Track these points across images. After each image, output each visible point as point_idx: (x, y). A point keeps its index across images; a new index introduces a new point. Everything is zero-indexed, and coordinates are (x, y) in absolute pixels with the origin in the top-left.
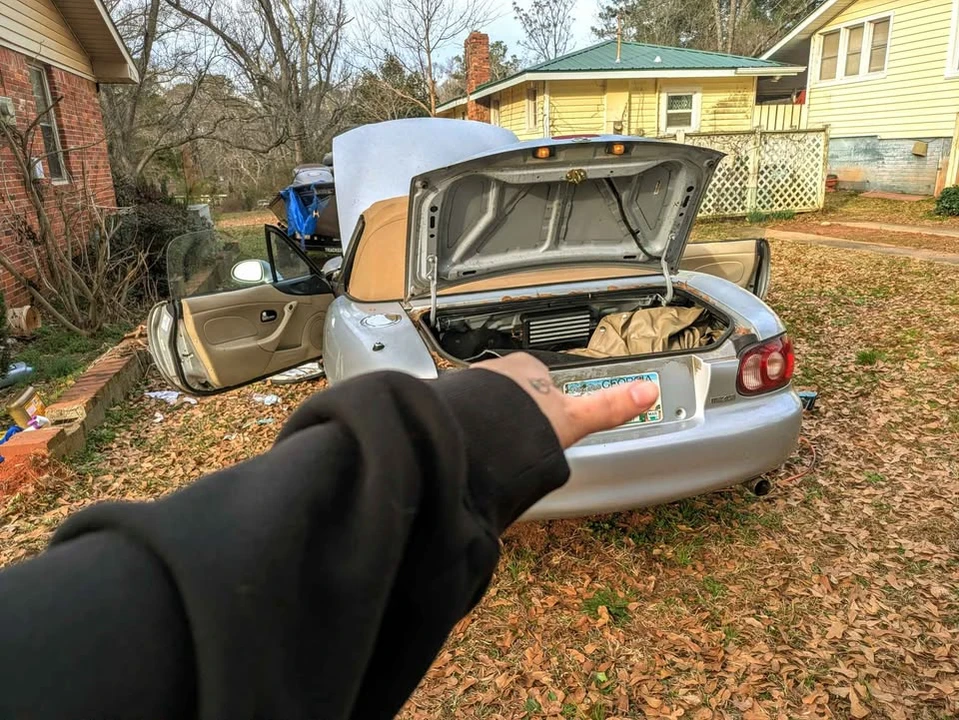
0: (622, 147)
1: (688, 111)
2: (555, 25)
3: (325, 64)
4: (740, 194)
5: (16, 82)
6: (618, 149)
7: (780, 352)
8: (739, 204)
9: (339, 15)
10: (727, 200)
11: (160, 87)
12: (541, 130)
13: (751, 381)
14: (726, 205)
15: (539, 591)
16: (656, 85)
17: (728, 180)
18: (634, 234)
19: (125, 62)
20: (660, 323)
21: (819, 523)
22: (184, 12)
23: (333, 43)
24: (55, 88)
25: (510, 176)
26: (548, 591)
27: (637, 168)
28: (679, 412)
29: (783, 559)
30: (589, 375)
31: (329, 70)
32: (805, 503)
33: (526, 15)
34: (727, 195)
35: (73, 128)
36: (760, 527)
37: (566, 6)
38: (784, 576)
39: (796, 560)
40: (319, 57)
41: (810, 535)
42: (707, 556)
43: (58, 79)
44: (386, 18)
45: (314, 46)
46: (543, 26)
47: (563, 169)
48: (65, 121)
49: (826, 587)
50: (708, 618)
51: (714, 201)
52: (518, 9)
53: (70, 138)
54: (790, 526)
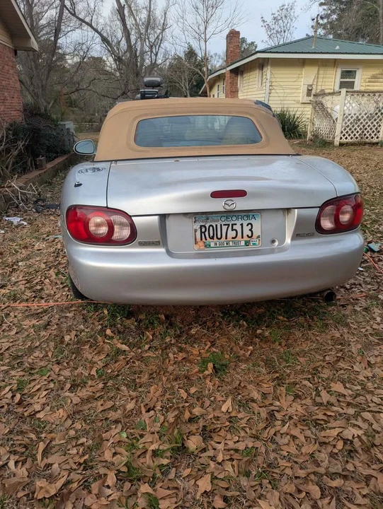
1: (353, 80)
2: (285, 32)
3: (154, 52)
4: (376, 129)
7: (352, 207)
8: (375, 135)
9: (164, 24)
10: (368, 132)
11: (66, 62)
12: (264, 88)
13: (327, 224)
14: (368, 135)
15: (175, 349)
16: (335, 63)
17: (370, 120)
19: (30, 38)
21: (372, 323)
22: (80, 19)
23: (160, 40)
26: (181, 350)
28: (273, 241)
29: (341, 344)
31: (156, 55)
32: (366, 309)
33: (268, 25)
34: (368, 129)
36: (332, 322)
37: (292, 20)
38: (338, 355)
39: (349, 345)
40: (151, 47)
41: (363, 330)
42: (291, 337)
44: (182, 21)
45: (149, 41)
46: (277, 31)
49: (364, 365)
50: (277, 377)
51: (360, 132)
52: (264, 21)
54: (352, 323)
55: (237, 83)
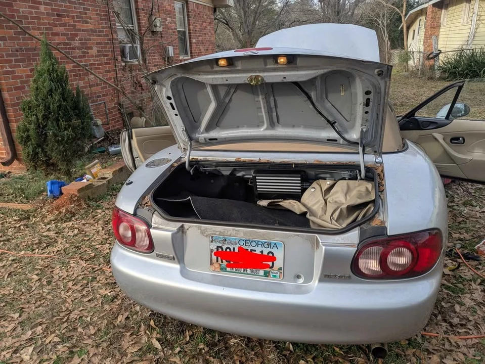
0: (285, 58)
5: (167, 10)
6: (282, 60)
12: (470, 22)
18: (332, 124)
20: (354, 193)
24: (189, 12)
25: (206, 79)
27: (305, 75)
28: (298, 277)
30: (229, 233)
35: (196, 31)
43: (191, 7)
47: (245, 75)
48: (192, 28)
53: (194, 36)
55: (440, 18)
